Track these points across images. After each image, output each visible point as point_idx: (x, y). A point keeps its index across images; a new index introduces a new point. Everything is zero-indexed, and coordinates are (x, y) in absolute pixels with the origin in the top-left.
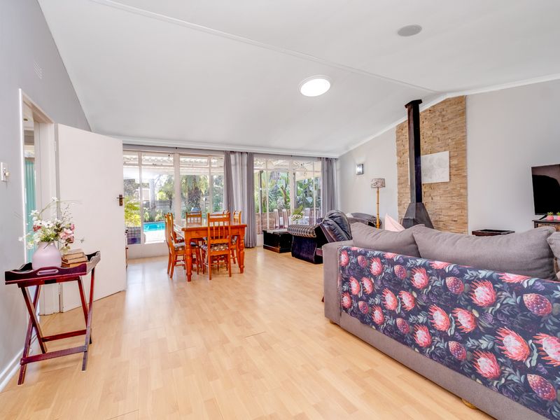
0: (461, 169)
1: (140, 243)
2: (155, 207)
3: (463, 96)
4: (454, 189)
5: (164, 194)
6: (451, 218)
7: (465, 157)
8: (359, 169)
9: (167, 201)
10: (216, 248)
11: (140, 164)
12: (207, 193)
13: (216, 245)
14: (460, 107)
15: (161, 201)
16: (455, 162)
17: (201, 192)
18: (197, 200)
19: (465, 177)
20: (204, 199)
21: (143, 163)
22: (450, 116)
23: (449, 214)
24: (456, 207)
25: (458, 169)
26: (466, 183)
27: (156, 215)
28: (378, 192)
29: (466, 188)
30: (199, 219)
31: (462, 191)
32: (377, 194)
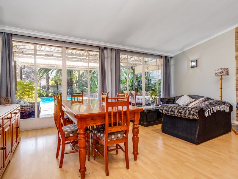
1: (34, 117)
2: (49, 89)
5: (54, 82)
8: (194, 64)
9: (56, 86)
10: (113, 137)
11: (35, 54)
12: (77, 82)
13: (113, 133)
15: (52, 86)
17: (73, 81)
18: (71, 85)
20: (75, 85)
21: (37, 53)
27: (49, 93)
28: (221, 79)
30: (81, 98)
32: (221, 81)
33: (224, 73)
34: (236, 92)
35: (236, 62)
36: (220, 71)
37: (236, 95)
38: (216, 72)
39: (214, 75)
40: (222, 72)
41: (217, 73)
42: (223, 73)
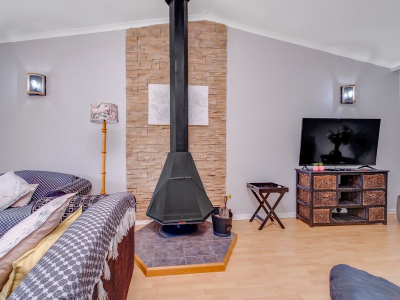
0: (221, 112)
3: (224, 26)
4: (212, 135)
6: (207, 172)
7: (225, 98)
14: (221, 37)
16: (214, 102)
19: (224, 121)
22: (209, 43)
23: (206, 167)
24: (215, 159)
25: (218, 112)
26: (225, 130)
28: (105, 130)
29: (224, 135)
31: (221, 138)
32: (103, 134)
33: (111, 116)
34: (127, 161)
35: (127, 99)
36: (102, 109)
37: (127, 166)
38: (95, 110)
39: (89, 118)
40: (106, 112)
41: (96, 114)
42: (109, 114)
